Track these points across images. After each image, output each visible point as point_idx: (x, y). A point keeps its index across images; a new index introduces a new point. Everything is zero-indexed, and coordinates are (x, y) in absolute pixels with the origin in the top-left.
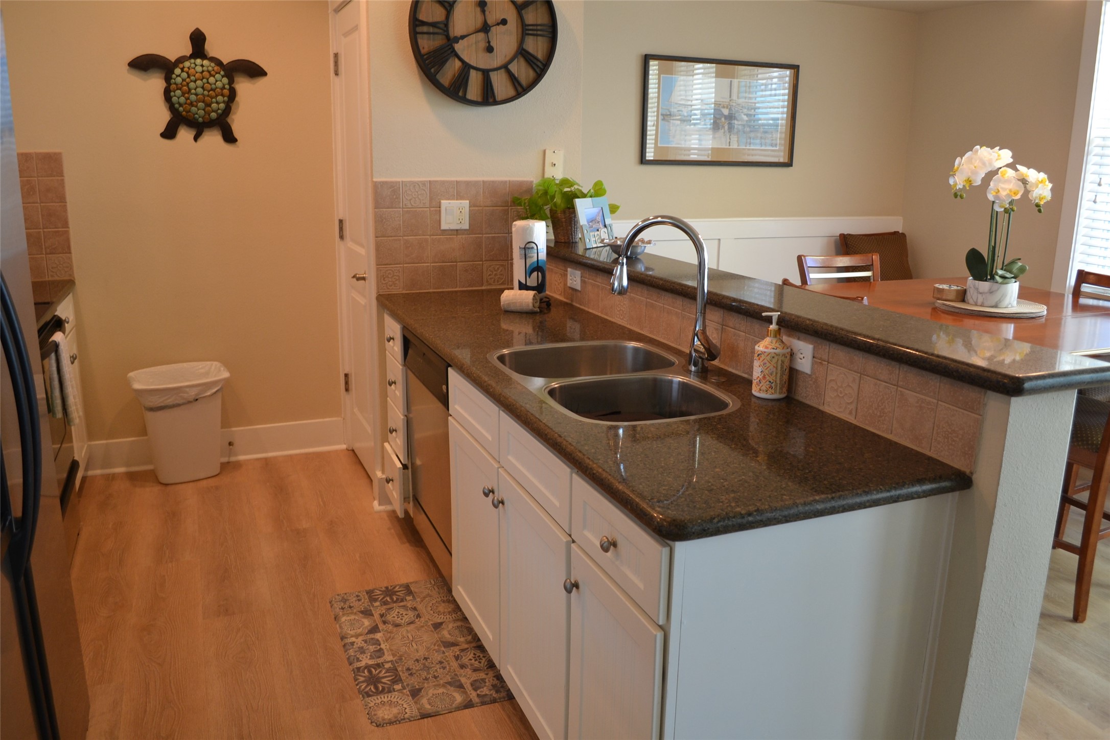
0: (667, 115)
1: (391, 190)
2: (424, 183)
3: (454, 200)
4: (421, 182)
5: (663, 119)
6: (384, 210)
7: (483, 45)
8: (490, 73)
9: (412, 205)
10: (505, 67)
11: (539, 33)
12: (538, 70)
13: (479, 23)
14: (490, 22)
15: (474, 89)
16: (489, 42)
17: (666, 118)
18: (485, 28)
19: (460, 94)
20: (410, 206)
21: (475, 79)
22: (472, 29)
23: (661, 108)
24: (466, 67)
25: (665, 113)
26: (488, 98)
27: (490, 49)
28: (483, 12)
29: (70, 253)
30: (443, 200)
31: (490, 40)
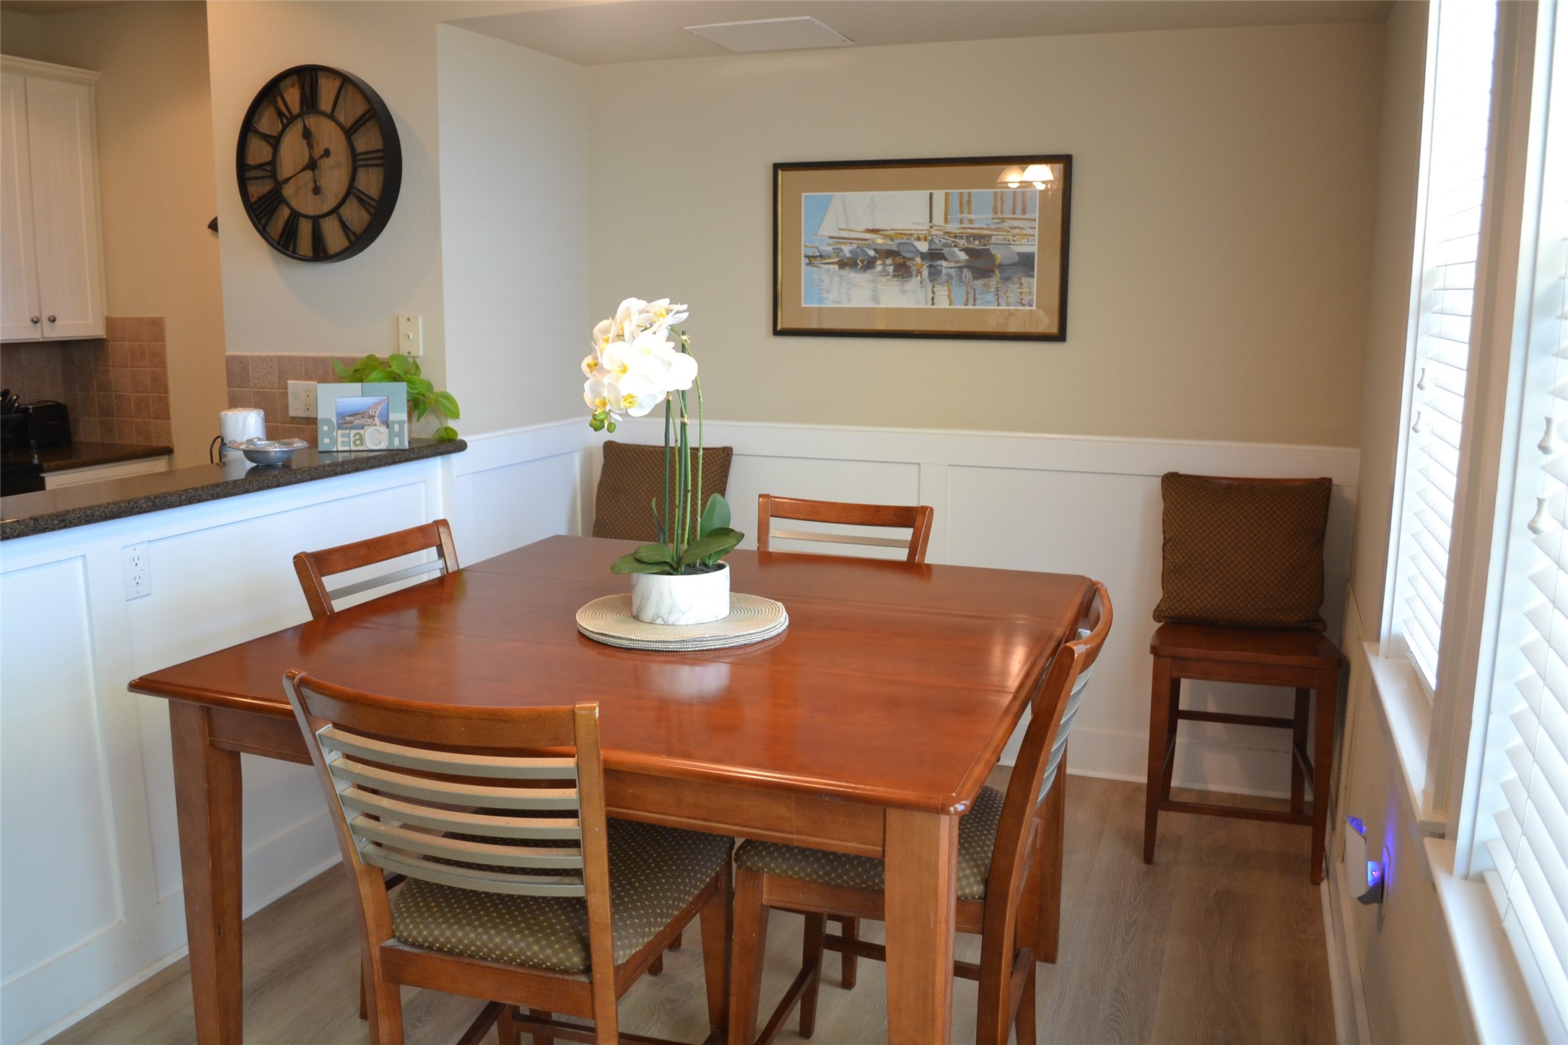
0: (814, 257)
1: (241, 366)
2: (271, 359)
3: (302, 380)
4: (268, 357)
5: (810, 264)
6: (236, 389)
7: (311, 185)
8: (321, 220)
9: (261, 385)
10: (335, 210)
11: (370, 162)
12: (372, 211)
13: (306, 160)
14: (317, 156)
15: (305, 242)
16: (315, 181)
17: (813, 262)
18: (312, 165)
19: (291, 248)
20: (260, 387)
21: (305, 228)
22: (301, 167)
23: (805, 246)
24: (295, 216)
25: (811, 254)
26: (320, 254)
27: (317, 191)
28: (310, 146)
29: (169, 419)
30: (290, 380)
31: (317, 179)
